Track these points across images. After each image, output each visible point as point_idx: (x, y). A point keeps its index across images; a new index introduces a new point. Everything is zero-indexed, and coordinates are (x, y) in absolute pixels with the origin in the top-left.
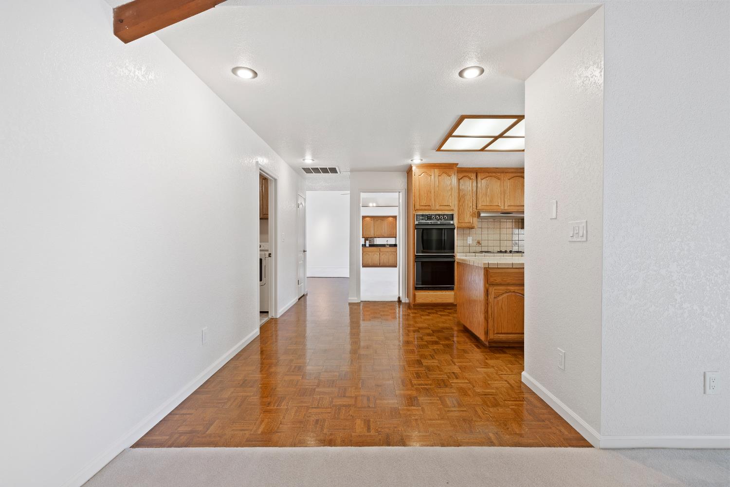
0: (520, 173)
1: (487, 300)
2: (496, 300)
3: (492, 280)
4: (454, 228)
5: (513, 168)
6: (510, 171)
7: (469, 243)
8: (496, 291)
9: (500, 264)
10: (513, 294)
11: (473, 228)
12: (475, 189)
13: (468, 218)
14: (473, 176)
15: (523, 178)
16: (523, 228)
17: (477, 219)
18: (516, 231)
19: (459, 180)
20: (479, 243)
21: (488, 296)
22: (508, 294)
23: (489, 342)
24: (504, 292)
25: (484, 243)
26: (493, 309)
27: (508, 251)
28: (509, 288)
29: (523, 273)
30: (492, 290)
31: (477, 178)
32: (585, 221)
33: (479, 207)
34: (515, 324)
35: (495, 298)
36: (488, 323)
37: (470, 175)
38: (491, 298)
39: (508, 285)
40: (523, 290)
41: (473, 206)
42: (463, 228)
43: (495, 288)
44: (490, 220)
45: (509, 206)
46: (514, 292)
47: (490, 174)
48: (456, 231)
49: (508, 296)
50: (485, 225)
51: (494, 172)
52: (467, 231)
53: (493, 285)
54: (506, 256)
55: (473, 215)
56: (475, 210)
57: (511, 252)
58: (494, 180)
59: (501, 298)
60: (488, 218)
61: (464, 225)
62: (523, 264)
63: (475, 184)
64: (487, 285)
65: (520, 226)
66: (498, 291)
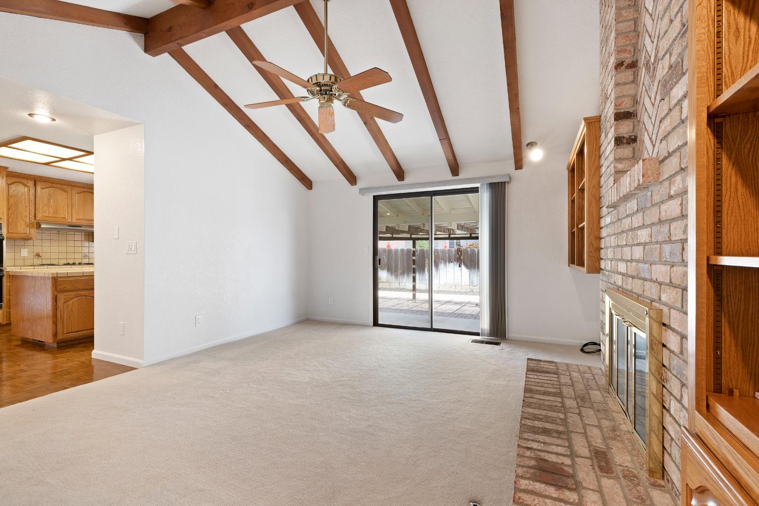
0: (89, 188)
1: (56, 305)
2: (65, 305)
3: (60, 287)
4: (3, 239)
5: (83, 183)
6: (78, 185)
7: (22, 255)
8: (65, 297)
9: (70, 273)
10: (84, 297)
11: (30, 239)
12: (32, 198)
13: (22, 228)
14: (31, 184)
15: (93, 193)
16: (93, 241)
17: (35, 229)
18: (86, 244)
19: (9, 185)
20: (38, 255)
21: (56, 302)
22: (79, 298)
23: (58, 343)
24: (74, 296)
25: (44, 256)
26: (62, 313)
27: (77, 263)
28: (80, 293)
29: (93, 280)
30: (62, 298)
31: (35, 186)
32: (135, 242)
33: (39, 216)
34: (85, 323)
35: (64, 303)
36: (56, 326)
37: (25, 181)
38: (60, 303)
39: (79, 290)
40: (93, 293)
41: (30, 216)
42: (14, 239)
43: (65, 294)
44: (53, 232)
45: (77, 219)
46: (84, 296)
47: (54, 185)
48: (4, 242)
49: (78, 300)
50: (46, 236)
51: (59, 184)
52: (22, 243)
53: (62, 291)
54: (75, 267)
55: (30, 225)
56: (33, 220)
57: (80, 264)
58: (59, 192)
59: (71, 302)
60: (51, 230)
61: (15, 236)
62: (93, 272)
63: (32, 191)
64: (56, 293)
65: (91, 239)
66: (67, 297)
